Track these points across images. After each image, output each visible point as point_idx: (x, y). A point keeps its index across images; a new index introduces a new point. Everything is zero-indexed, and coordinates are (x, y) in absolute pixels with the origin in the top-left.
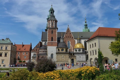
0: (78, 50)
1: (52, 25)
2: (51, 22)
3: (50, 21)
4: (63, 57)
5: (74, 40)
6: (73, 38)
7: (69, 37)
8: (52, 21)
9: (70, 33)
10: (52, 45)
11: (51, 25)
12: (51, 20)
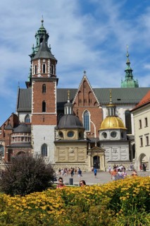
0: (108, 133)
1: (44, 72)
2: (41, 63)
3: (39, 61)
4: (73, 152)
5: (100, 107)
6: (96, 103)
7: (88, 100)
8: (44, 61)
9: (90, 92)
10: (43, 121)
11: (41, 71)
12: (42, 59)
